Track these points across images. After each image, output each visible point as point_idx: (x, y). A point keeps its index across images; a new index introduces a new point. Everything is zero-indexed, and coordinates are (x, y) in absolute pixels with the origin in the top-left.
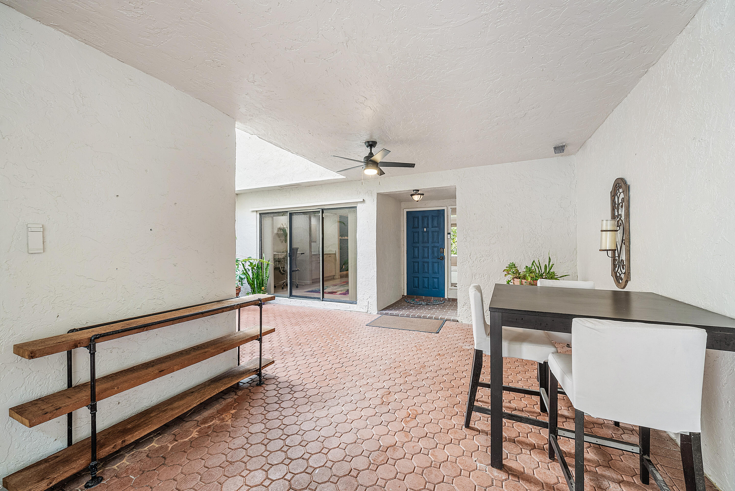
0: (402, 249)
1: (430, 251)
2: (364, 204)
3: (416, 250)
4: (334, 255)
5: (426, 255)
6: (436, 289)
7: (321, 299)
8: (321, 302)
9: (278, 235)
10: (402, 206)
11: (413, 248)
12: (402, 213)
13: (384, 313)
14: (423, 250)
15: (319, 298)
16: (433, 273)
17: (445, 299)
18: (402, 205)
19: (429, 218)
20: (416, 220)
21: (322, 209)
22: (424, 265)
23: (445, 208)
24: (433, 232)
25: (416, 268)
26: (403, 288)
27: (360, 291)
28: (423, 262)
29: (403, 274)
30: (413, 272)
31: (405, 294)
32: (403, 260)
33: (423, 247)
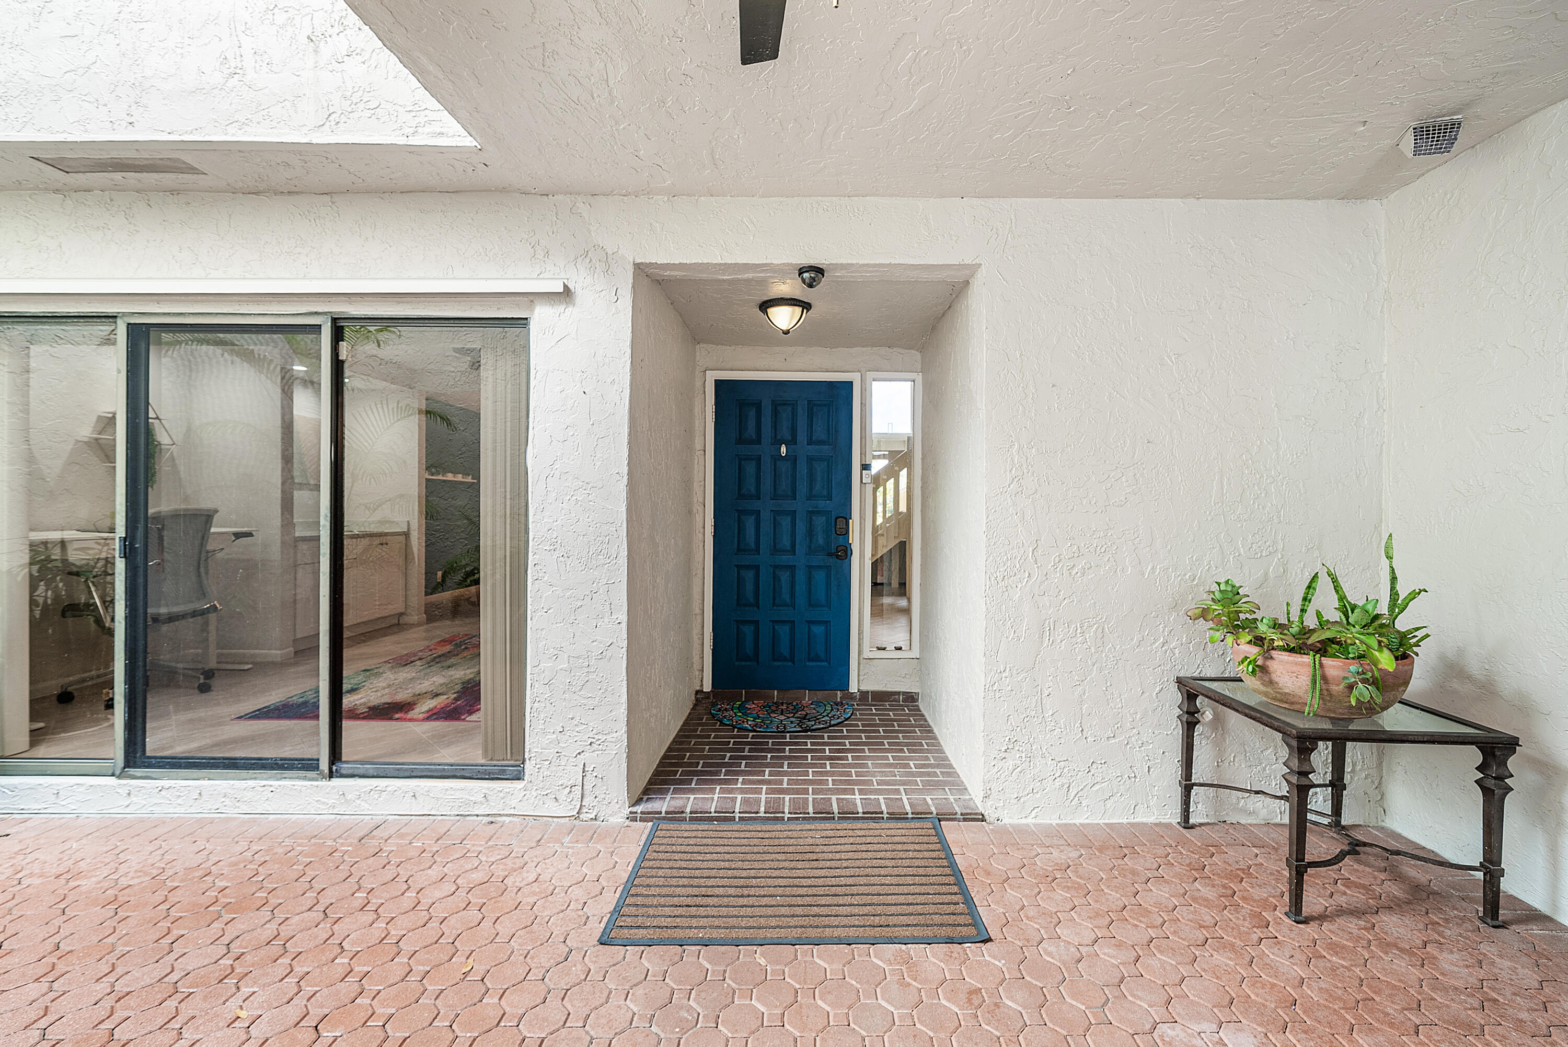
0: (699, 518)
1: (801, 527)
2: (570, 309)
3: (750, 522)
4: (402, 538)
5: (786, 542)
6: (819, 663)
7: (324, 765)
8: (324, 783)
9: (102, 449)
10: (698, 358)
11: (739, 517)
12: (698, 384)
13: (663, 815)
14: (776, 524)
15: (308, 765)
16: (810, 605)
17: (851, 696)
18: (698, 354)
19: (799, 409)
20: (752, 413)
21: (334, 320)
22: (776, 578)
23: (855, 377)
24: (810, 459)
25: (749, 587)
26: (697, 666)
27: (542, 716)
28: (776, 567)
29: (698, 611)
30: (738, 604)
31: (707, 687)
32: (701, 559)
33: (777, 513)
